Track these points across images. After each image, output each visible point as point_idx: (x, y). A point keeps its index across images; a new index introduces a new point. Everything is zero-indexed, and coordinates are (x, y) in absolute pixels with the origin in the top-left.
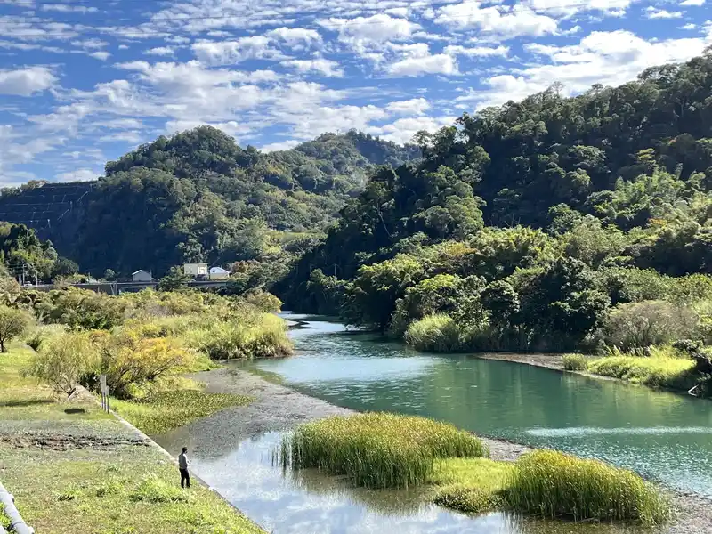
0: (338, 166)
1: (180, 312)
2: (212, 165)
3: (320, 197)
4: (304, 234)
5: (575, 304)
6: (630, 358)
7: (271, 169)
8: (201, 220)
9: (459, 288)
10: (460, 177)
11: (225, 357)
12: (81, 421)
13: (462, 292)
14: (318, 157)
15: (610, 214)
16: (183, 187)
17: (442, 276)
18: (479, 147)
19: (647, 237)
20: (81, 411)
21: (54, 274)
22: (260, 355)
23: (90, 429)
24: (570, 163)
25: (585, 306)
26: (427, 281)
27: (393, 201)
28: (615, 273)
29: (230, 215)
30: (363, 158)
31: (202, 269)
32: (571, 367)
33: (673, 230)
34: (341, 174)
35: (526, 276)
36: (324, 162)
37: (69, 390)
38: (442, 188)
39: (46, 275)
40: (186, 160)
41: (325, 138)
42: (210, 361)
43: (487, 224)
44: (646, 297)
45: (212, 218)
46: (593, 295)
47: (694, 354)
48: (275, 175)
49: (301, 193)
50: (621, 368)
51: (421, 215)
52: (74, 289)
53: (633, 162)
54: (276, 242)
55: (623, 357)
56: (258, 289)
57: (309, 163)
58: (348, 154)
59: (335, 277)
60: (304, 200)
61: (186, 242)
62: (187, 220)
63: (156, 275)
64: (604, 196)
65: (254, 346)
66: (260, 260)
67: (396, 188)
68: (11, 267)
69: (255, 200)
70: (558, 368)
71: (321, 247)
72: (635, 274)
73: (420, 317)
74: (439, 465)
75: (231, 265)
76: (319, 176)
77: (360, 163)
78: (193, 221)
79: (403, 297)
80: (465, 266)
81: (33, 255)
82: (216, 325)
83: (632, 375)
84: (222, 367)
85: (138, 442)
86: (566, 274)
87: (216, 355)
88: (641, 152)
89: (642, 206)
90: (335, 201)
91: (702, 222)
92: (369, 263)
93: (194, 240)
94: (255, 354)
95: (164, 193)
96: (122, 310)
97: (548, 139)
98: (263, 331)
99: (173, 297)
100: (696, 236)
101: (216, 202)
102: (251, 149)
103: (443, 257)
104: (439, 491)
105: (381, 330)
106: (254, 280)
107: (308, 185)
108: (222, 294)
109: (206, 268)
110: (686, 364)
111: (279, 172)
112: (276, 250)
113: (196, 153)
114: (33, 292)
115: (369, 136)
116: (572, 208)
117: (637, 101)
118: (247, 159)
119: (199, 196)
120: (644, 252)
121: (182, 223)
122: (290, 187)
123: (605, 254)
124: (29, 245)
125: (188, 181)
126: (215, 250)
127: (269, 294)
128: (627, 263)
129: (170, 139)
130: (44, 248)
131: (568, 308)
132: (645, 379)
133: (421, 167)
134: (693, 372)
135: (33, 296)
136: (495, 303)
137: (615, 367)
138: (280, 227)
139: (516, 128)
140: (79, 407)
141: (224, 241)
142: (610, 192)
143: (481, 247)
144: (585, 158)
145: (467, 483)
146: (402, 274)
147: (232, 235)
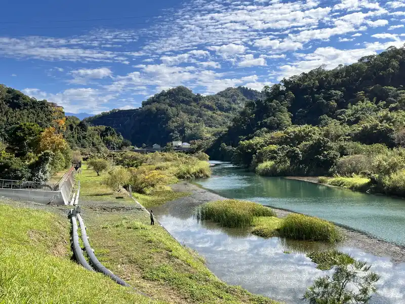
0: (234, 101)
1: (168, 161)
2: (183, 102)
3: (226, 114)
4: (220, 129)
5: (325, 156)
6: (344, 178)
7: (207, 103)
8: (179, 124)
9: (278, 150)
10: (282, 105)
11: (184, 178)
12: (121, 201)
13: (280, 152)
14: (226, 97)
15: (344, 119)
16: (171, 111)
17: (271, 145)
18: (290, 92)
19: (358, 128)
20: (122, 198)
21: (122, 146)
22: (197, 177)
23: (123, 204)
24: (329, 98)
25: (330, 157)
26: (265, 147)
27: (254, 115)
28: (343, 143)
29: (191, 121)
30: (244, 97)
31: (180, 143)
32: (321, 182)
33: (368, 125)
34: (235, 104)
35: (305, 145)
36: (228, 99)
37: (118, 190)
38: (275, 109)
39: (119, 146)
40: (173, 100)
41: (229, 89)
42: (178, 180)
43: (293, 124)
44: (355, 153)
45: (183, 123)
46: (332, 153)
47: (369, 176)
48: (208, 105)
49: (219, 112)
50: (341, 182)
51: (266, 120)
52: (129, 152)
53: (355, 97)
54: (208, 132)
55: (342, 178)
56: (200, 151)
57: (222, 100)
58: (238, 96)
59: (231, 146)
60: (220, 115)
61: (173, 132)
62: (174, 124)
63: (162, 146)
64: (342, 112)
65: (195, 174)
66: (202, 140)
67: (256, 109)
68: (106, 144)
69: (200, 115)
70: (315, 182)
71: (225, 134)
72: (351, 144)
73: (262, 162)
74: (256, 219)
75: (191, 142)
76: (226, 105)
77: (243, 99)
78: (176, 124)
79: (255, 154)
80: (281, 141)
81: (114, 138)
82: (181, 165)
83: (345, 185)
84: (182, 181)
85: (140, 209)
86: (322, 144)
87: (180, 177)
88: (359, 93)
89: (358, 116)
90: (232, 115)
91: (381, 122)
92: (243, 141)
93: (176, 132)
94: (195, 177)
95: (165, 113)
96: (147, 159)
97: (319, 88)
98: (199, 168)
99: (167, 155)
100: (378, 128)
101: (185, 117)
102: (198, 95)
103: (272, 138)
104: (254, 229)
105: (247, 167)
106: (199, 148)
107: (221, 108)
108: (187, 153)
109: (181, 143)
110: (366, 180)
111: (210, 104)
112: (209, 135)
113: (177, 97)
114: (114, 153)
115: (247, 88)
116: (329, 117)
117: (357, 71)
118: (197, 99)
119: (178, 114)
120: (356, 135)
121: (172, 125)
122: (214, 110)
123: (339, 136)
124: (112, 134)
125: (174, 109)
126: (185, 136)
127: (204, 153)
128: (349, 139)
129: (166, 91)
130: (118, 136)
131: (322, 158)
132: (349, 187)
133: (266, 101)
134: (368, 184)
135: (114, 155)
136: (292, 156)
137: (338, 181)
138: (210, 126)
139: (306, 84)
140: (121, 196)
141: (188, 132)
142: (344, 110)
143: (288, 133)
144: (335, 96)
145: (265, 226)
146: (256, 145)
147: (191, 130)
